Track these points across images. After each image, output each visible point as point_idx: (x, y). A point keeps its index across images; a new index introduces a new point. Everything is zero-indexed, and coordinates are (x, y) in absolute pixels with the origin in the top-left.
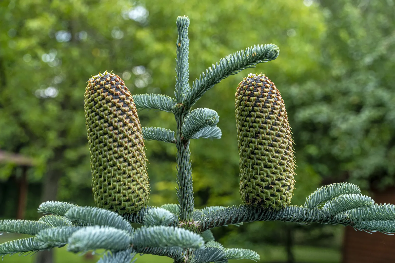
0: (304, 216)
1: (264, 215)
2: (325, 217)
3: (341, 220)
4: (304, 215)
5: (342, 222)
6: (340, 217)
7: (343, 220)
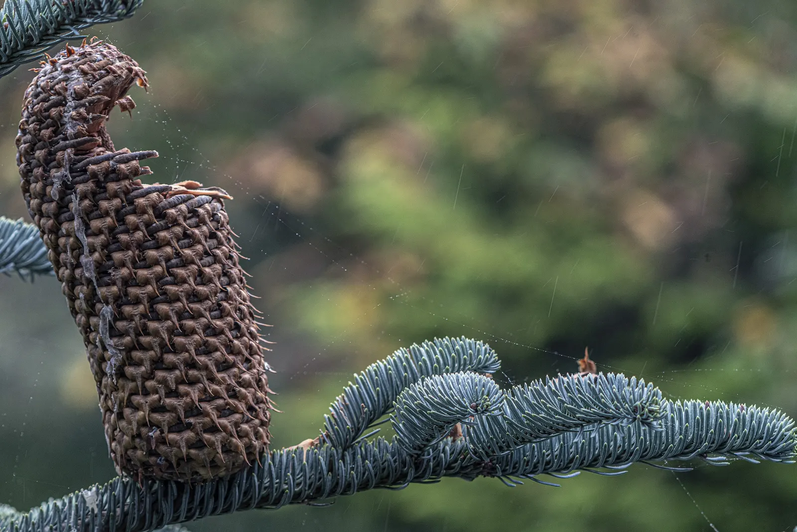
0: (325, 476)
1: (191, 501)
2: (394, 466)
3: (450, 464)
4: (325, 473)
5: (453, 468)
6: (443, 455)
7: (456, 461)
